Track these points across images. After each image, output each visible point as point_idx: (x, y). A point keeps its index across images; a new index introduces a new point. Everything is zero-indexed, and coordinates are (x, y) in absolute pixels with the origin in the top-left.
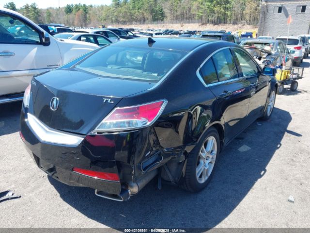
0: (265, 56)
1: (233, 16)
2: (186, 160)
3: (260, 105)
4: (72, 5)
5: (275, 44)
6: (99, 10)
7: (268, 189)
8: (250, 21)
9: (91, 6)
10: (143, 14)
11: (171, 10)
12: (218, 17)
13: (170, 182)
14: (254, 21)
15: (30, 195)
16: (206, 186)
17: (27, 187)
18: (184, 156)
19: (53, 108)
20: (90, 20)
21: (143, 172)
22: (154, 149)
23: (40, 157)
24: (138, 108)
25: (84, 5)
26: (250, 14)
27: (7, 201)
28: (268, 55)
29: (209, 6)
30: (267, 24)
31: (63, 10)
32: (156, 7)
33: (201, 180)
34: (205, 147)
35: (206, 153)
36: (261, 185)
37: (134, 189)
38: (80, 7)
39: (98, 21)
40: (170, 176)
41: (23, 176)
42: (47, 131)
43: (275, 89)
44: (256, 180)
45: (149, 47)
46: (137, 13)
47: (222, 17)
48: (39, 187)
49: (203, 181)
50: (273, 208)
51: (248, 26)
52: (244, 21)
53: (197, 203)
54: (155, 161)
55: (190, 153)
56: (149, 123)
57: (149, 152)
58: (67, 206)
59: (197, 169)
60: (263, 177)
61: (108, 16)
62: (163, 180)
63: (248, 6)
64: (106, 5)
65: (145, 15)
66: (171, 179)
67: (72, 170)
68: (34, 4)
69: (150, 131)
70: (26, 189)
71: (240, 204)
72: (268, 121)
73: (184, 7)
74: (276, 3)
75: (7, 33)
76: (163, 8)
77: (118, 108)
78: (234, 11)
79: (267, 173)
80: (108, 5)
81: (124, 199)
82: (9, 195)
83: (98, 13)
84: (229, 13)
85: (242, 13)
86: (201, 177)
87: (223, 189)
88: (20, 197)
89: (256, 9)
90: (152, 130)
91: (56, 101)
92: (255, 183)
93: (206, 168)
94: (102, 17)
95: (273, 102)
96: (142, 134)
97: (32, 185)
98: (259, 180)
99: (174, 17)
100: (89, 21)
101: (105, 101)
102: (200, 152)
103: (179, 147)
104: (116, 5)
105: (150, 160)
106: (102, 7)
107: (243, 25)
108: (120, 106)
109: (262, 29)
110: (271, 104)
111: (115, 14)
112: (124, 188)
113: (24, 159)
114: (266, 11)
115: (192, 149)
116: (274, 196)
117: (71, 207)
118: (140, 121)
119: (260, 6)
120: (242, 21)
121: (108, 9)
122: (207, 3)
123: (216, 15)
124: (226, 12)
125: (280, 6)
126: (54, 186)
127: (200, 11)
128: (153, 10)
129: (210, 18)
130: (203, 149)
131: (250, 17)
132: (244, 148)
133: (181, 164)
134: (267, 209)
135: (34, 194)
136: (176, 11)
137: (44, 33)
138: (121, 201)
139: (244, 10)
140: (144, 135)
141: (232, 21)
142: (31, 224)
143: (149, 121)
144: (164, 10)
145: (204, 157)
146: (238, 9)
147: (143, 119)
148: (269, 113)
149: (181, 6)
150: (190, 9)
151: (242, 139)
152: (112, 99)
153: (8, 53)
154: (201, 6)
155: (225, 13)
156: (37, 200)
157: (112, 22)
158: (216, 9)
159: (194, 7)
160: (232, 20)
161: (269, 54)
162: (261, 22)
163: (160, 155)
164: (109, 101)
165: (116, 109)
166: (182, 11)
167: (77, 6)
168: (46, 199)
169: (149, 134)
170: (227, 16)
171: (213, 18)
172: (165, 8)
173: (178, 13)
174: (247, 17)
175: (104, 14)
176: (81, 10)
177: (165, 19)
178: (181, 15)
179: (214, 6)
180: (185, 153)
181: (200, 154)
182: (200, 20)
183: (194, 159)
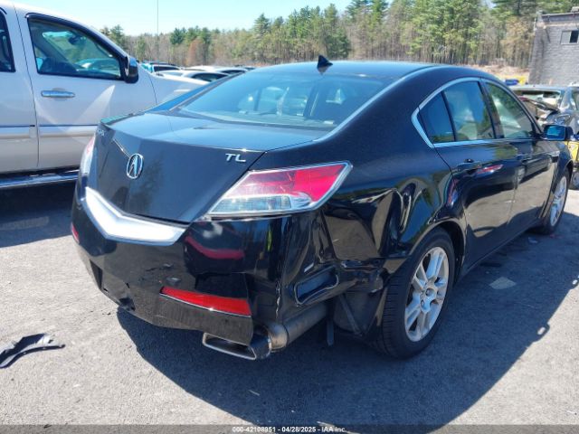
0: (545, 116)
1: (480, 49)
2: (386, 290)
3: (535, 206)
4: (184, 30)
5: (565, 95)
6: (230, 38)
7: (553, 362)
8: (513, 58)
9: (217, 32)
10: (310, 45)
11: (362, 38)
12: (451, 52)
13: (352, 332)
14: (522, 59)
15: (83, 344)
16: (424, 348)
17: (77, 330)
18: (382, 282)
19: (132, 174)
20: (213, 55)
21: (298, 302)
22: (321, 260)
23: (102, 268)
24: (292, 173)
25: (205, 30)
26: (515, 47)
27: (39, 353)
28: (551, 114)
29: (435, 30)
30: (548, 64)
31: (168, 38)
32: (335, 33)
33: (415, 335)
34: (426, 266)
35: (426, 279)
36: (537, 354)
37: (278, 340)
38: (197, 33)
39: (229, 57)
40: (350, 320)
41: (74, 310)
42: (117, 218)
43: (567, 173)
44: (529, 344)
45: (319, 72)
46: (300, 44)
47: (459, 51)
48: (99, 331)
49: (417, 336)
50: (564, 400)
51: (510, 68)
52: (502, 59)
53: (404, 380)
54: (324, 285)
55: (394, 275)
56: (312, 204)
57: (312, 265)
58: (148, 368)
59: (407, 310)
60: (542, 340)
61: (247, 49)
62: (336, 327)
63: (511, 31)
64: (244, 30)
65: (314, 46)
66: (354, 327)
67: (161, 292)
68: (118, 28)
69: (315, 220)
70: (77, 334)
71: (494, 388)
72: (553, 235)
73: (387, 33)
74: (565, 25)
75: (64, 61)
76: (348, 34)
77: (254, 172)
78: (484, 40)
79: (550, 332)
80: (247, 29)
81: (259, 355)
82: (43, 342)
83: (228, 43)
84: (472, 44)
85: (499, 44)
86: (413, 328)
87: (458, 356)
88: (63, 346)
89: (526, 37)
90: (319, 219)
91: (137, 160)
92: (526, 349)
93: (425, 312)
94: (235, 51)
95: (563, 198)
96: (299, 226)
97: (88, 327)
98: (535, 344)
99: (367, 51)
100: (212, 57)
101: (228, 159)
102: (415, 277)
103: (371, 261)
104: (261, 29)
105: (313, 281)
106: (237, 32)
107: (500, 67)
108: (257, 169)
109: (538, 72)
110: (557, 202)
111: (260, 45)
112: (259, 333)
113: (77, 281)
114: (545, 39)
115: (398, 266)
116: (567, 377)
117: (156, 370)
118: (296, 198)
119: (535, 29)
120: (498, 60)
121: (248, 35)
122: (431, 26)
123: (448, 48)
124: (468, 43)
125: (575, 29)
126: (128, 332)
127: (417, 40)
128: (329, 37)
129: (436, 54)
130: (420, 269)
131: (514, 51)
132: (502, 283)
133: (374, 297)
134: (551, 401)
135: (89, 343)
136: (372, 40)
137: (129, 59)
138: (253, 359)
139: (502, 38)
140: (303, 228)
141: (478, 60)
142: (78, 395)
143: (314, 200)
144: (349, 37)
145: (422, 287)
146: (490, 36)
147: (303, 195)
148: (553, 221)
149: (380, 31)
150: (398, 36)
151: (498, 265)
152: (243, 155)
153: (62, 92)
154: (420, 31)
155: (465, 45)
156: (94, 353)
157: (254, 59)
158: (447, 36)
159: (406, 33)
160: (478, 56)
161: (554, 112)
162: (536, 60)
163: (333, 273)
164: (237, 159)
165: (250, 173)
166: (383, 40)
167: (192, 31)
168: (110, 353)
169: (312, 226)
170: (470, 50)
171: (442, 53)
172: (352, 34)
173: (376, 44)
174: (509, 52)
175: (239, 45)
176: (199, 38)
177: (350, 55)
178: (380, 46)
179: (445, 30)
180: (385, 275)
181: (415, 281)
182: (417, 57)
183: (400, 289)
